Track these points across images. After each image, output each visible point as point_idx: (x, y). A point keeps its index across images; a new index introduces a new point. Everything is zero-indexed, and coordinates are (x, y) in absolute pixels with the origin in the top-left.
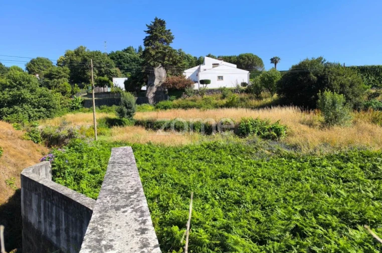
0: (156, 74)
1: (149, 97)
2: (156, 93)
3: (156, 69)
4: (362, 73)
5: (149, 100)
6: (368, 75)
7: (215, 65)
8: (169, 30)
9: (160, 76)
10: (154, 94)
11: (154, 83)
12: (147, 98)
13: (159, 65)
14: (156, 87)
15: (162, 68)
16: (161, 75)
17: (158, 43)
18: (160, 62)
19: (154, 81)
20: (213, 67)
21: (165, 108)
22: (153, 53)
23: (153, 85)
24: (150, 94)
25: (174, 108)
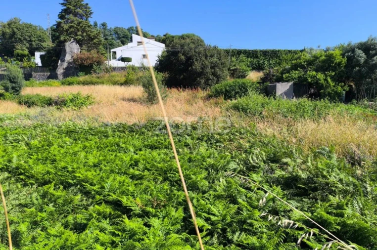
0: (68, 49)
1: (59, 73)
2: (66, 69)
3: (67, 44)
4: (263, 56)
5: (59, 76)
6: (270, 59)
7: (140, 43)
8: (87, 4)
9: (71, 52)
10: (64, 69)
11: (65, 59)
12: (57, 74)
13: (70, 40)
14: (67, 62)
15: (74, 43)
16: (72, 50)
17: (71, 16)
18: (72, 37)
19: (65, 56)
20: (138, 45)
21: (70, 84)
22: (66, 27)
23: (64, 61)
24: (59, 70)
25: (79, 84)
